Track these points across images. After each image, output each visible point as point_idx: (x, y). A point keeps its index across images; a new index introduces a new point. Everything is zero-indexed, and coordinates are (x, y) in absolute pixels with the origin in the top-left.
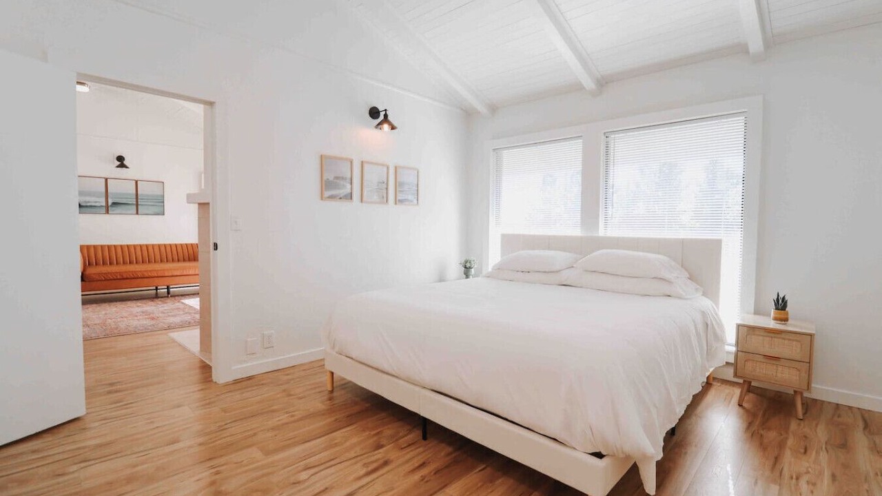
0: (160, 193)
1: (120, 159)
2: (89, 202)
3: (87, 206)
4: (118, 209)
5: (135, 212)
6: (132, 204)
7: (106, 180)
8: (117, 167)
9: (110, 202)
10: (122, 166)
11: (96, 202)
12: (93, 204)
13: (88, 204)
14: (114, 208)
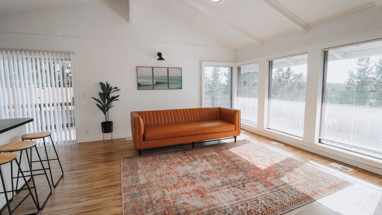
0: (179, 75)
1: (159, 54)
2: (144, 83)
3: (143, 85)
4: (159, 87)
5: (167, 88)
6: (166, 83)
7: (153, 68)
8: (158, 60)
9: (155, 81)
10: (161, 58)
11: (148, 82)
12: (147, 84)
13: (144, 84)
14: (156, 86)
